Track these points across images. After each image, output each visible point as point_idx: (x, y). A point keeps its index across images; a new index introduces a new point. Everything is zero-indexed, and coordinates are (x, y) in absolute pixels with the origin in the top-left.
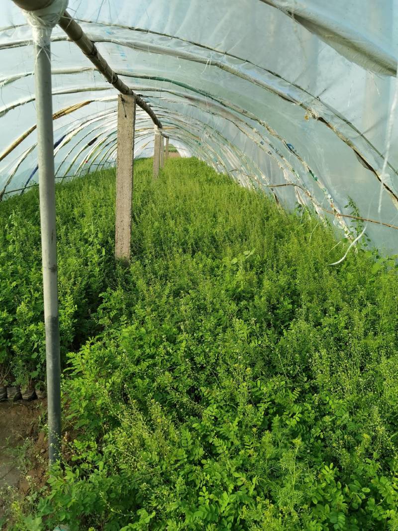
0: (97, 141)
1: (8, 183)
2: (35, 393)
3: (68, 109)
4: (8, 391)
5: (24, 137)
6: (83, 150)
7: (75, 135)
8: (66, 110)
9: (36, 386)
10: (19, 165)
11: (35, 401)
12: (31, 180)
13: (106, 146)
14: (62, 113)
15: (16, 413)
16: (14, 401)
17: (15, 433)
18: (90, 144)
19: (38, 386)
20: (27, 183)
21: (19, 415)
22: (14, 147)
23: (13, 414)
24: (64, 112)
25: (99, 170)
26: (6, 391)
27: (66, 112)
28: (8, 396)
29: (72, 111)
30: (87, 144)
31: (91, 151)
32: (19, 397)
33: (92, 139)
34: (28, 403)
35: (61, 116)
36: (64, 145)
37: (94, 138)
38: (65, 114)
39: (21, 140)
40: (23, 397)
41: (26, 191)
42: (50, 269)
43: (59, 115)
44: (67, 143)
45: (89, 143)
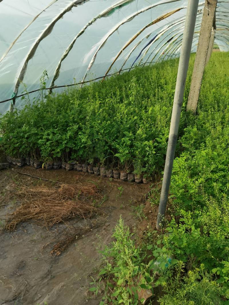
0: (173, 39)
1: (124, 64)
2: (142, 180)
3: (166, 15)
4: (128, 176)
5: (138, 35)
6: (163, 46)
7: (162, 35)
8: (164, 16)
9: (144, 176)
10: (131, 53)
11: (142, 184)
12: (135, 63)
13: (176, 43)
14: (161, 18)
15: (133, 189)
16: (131, 182)
17: (133, 199)
18: (168, 42)
19: (145, 176)
20: (133, 65)
21: (134, 190)
22: (131, 42)
23: (131, 189)
24: (163, 17)
25: (169, 59)
26: (127, 176)
27: (164, 17)
28: (128, 179)
29: (168, 16)
30: (166, 42)
31: (167, 47)
32: (134, 181)
33: (170, 38)
34: (138, 185)
35: (161, 20)
36: (155, 42)
37: (172, 37)
38: (163, 19)
39: (136, 37)
40: (136, 181)
41: (132, 69)
42: (178, 104)
43: (159, 19)
44: (157, 40)
45: (168, 40)
